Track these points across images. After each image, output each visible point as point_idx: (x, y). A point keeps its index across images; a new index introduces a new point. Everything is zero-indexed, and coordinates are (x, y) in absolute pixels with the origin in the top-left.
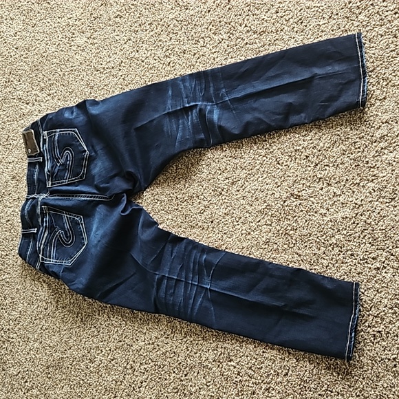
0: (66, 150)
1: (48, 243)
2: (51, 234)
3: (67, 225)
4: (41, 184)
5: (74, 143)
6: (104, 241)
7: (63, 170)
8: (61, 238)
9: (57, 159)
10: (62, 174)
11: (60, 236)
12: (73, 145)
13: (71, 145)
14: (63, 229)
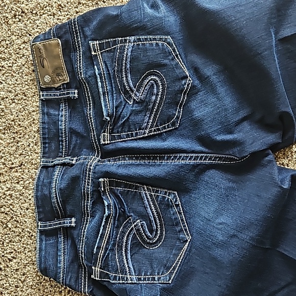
0: (150, 74)
1: (114, 245)
2: (118, 227)
3: (151, 211)
4: (74, 139)
5: (166, 61)
6: (247, 236)
7: (140, 111)
8: (140, 235)
9: (126, 92)
10: (138, 118)
11: (138, 230)
12: (165, 65)
13: (160, 66)
14: (145, 217)
